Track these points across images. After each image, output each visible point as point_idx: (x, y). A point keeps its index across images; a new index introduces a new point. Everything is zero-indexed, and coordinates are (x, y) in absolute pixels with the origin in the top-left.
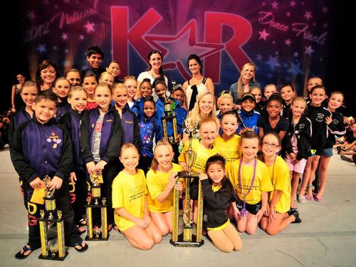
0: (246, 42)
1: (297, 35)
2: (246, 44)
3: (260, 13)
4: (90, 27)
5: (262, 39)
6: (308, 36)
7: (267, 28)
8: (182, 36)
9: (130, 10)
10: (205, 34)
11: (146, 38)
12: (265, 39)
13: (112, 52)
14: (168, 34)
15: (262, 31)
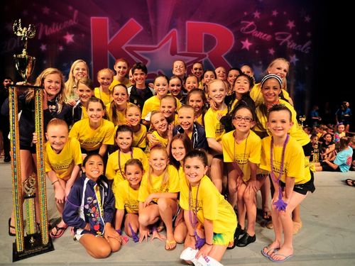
1: (281, 44)
2: (228, 54)
3: (242, 22)
4: (69, 38)
5: (245, 48)
6: (292, 45)
7: (250, 37)
8: (163, 46)
9: (110, 21)
10: (186, 44)
11: (126, 48)
12: (248, 48)
13: (92, 63)
14: (149, 44)
15: (244, 41)
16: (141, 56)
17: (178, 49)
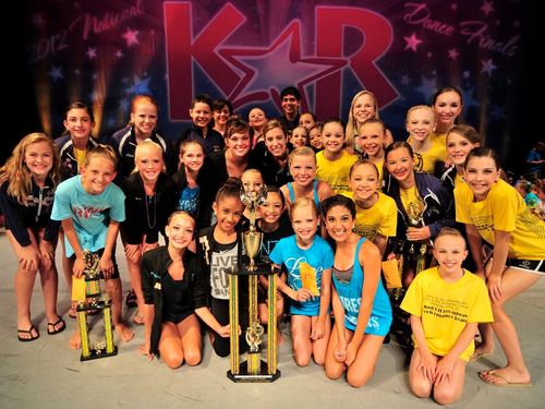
0: (383, 54)
1: (469, 41)
2: (383, 58)
3: (407, 5)
4: (132, 37)
5: (411, 49)
6: (487, 43)
7: (419, 30)
8: (279, 47)
9: (195, 8)
10: (316, 43)
11: (221, 52)
12: (414, 48)
13: (167, 76)
14: (256, 45)
15: (410, 37)
16: (245, 64)
17: (302, 52)
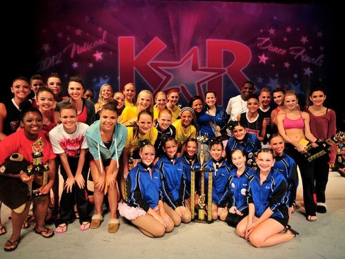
0: (246, 66)
3: (258, 39)
5: (262, 63)
7: (266, 52)
9: (136, 40)
11: (151, 64)
12: (264, 62)
13: (119, 78)
14: (172, 61)
15: (261, 56)
16: (165, 72)
17: (199, 65)
